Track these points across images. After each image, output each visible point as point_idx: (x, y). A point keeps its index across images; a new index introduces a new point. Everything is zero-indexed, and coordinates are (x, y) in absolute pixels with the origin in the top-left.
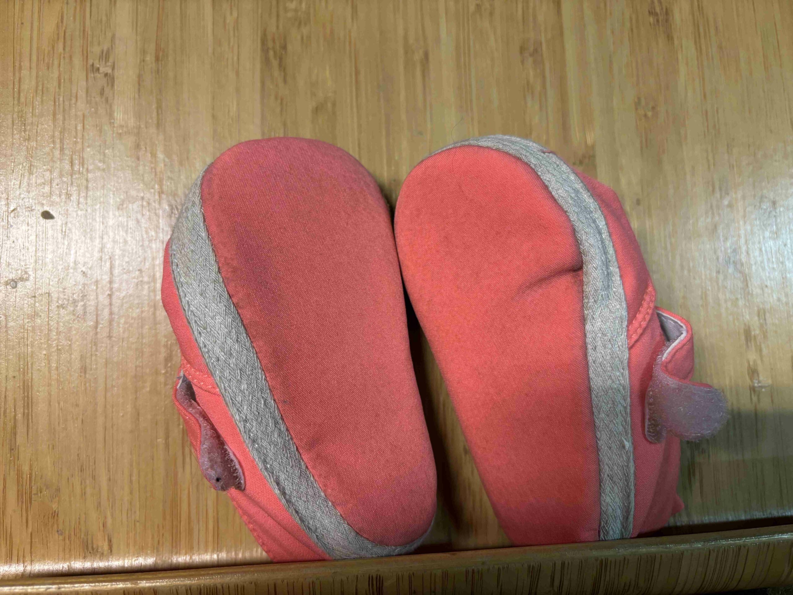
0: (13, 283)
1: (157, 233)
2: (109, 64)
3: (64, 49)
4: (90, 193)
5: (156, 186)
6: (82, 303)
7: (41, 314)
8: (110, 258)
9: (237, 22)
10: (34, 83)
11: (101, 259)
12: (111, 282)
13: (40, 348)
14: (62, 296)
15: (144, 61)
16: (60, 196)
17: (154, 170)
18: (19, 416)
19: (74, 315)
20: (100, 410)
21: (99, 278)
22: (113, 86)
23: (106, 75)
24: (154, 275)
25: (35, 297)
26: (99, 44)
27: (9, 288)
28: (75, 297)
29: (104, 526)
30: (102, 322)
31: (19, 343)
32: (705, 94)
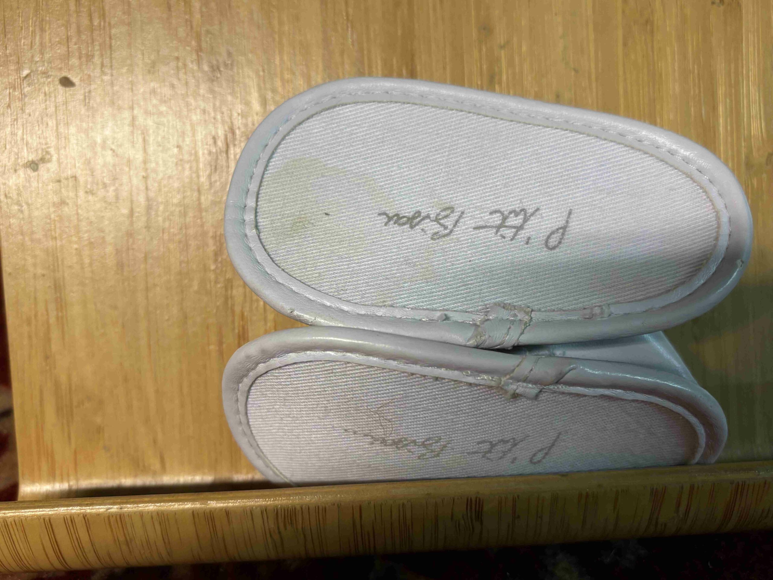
0: (34, 165)
4: (115, 54)
6: (114, 188)
7: (68, 201)
8: (143, 133)
11: (132, 134)
12: (145, 162)
13: (70, 242)
14: (90, 179)
18: (52, 320)
19: (105, 202)
20: (141, 312)
21: (131, 158)
24: (196, 154)
25: (59, 181)
27: (29, 171)
28: (106, 180)
29: (155, 441)
30: (138, 210)
31: (46, 236)
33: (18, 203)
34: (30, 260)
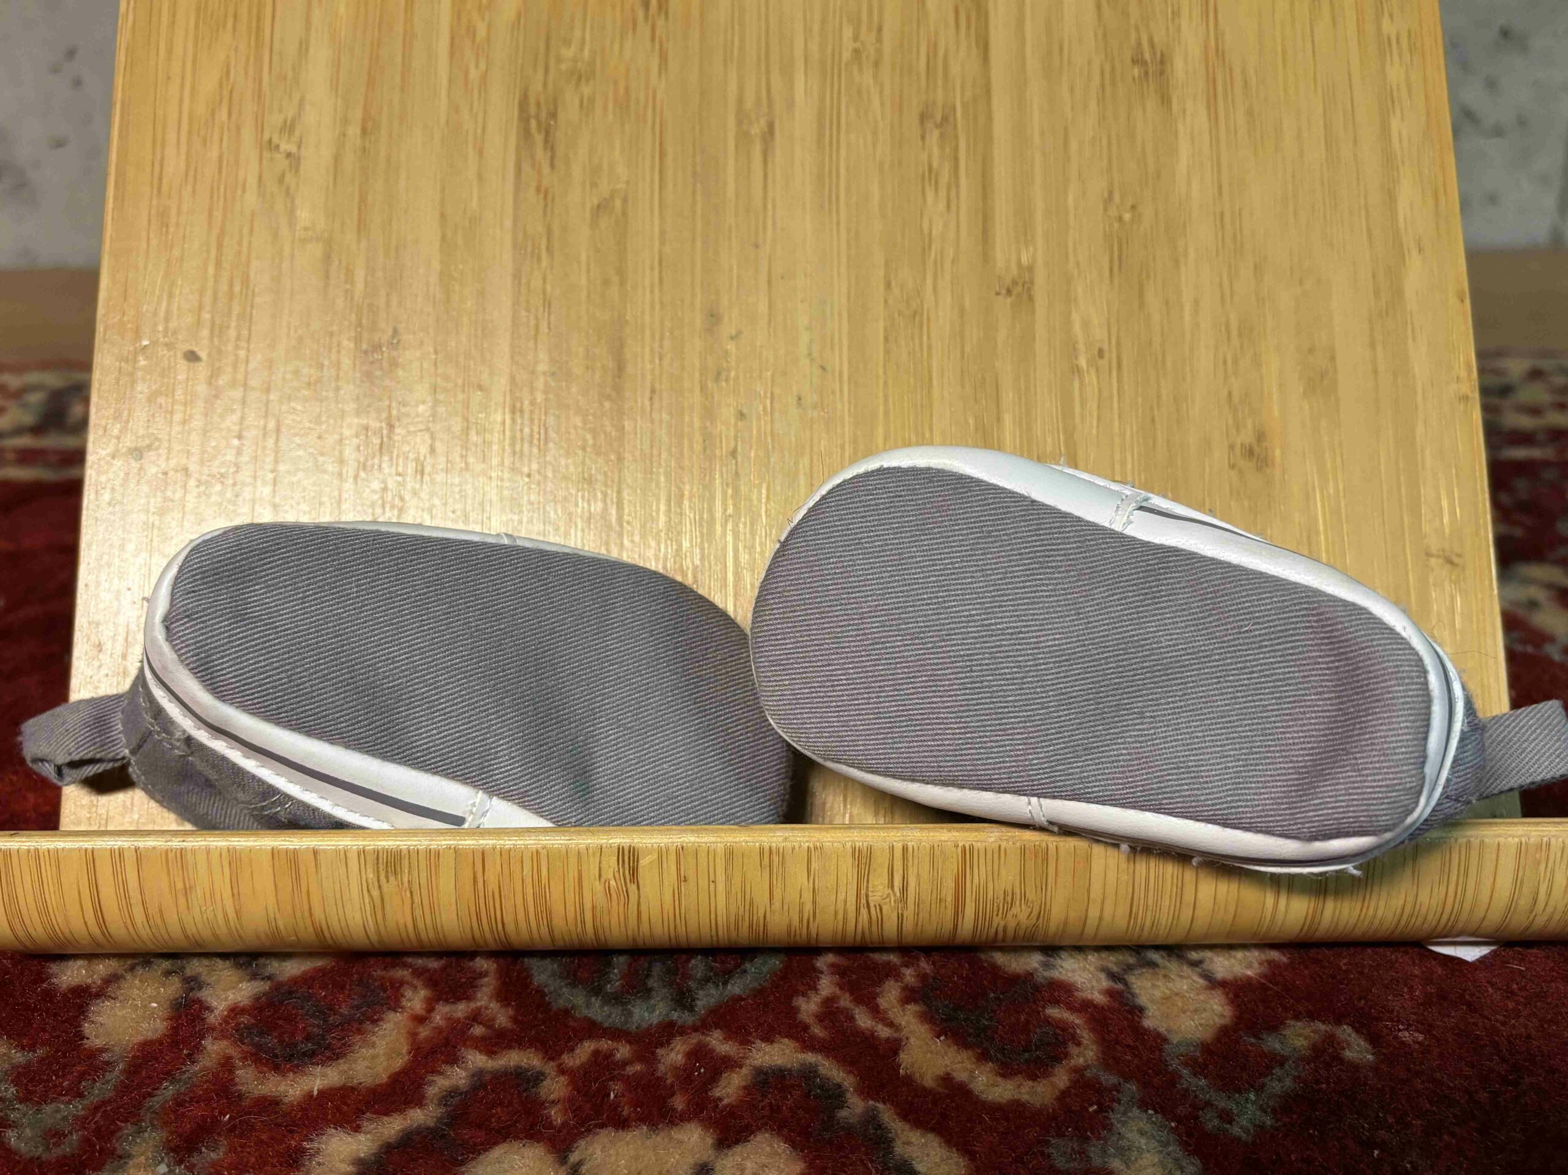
0: (137, 454)
2: (295, 139)
3: (229, 117)
5: (353, 317)
9: (484, 78)
10: (182, 165)
12: (276, 457)
15: (344, 135)
16: (211, 330)
17: (349, 294)
21: (260, 450)
22: (297, 171)
23: (289, 155)
25: (167, 475)
26: (280, 110)
27: (131, 459)
32: (1220, 187)
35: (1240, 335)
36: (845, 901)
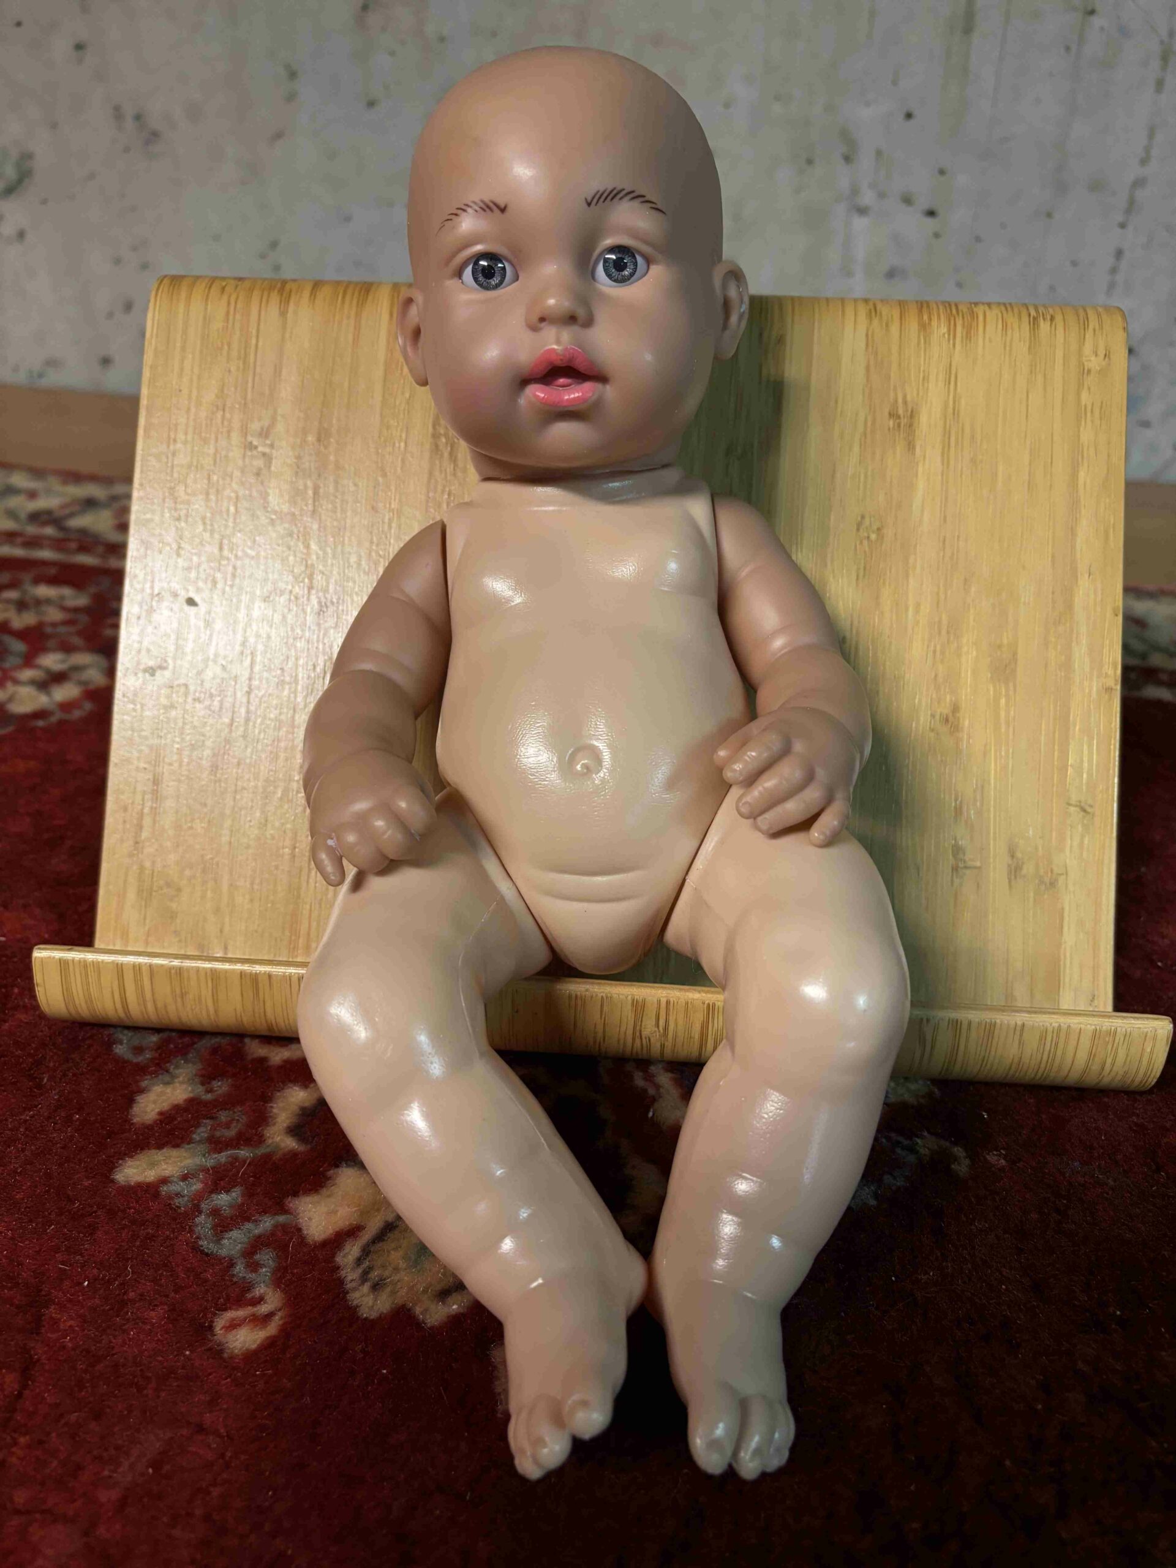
0: (151, 671)
1: (303, 630)
2: (268, 442)
3: (223, 423)
4: (237, 581)
5: (306, 580)
6: (219, 698)
7: (176, 705)
8: (252, 653)
9: (408, 403)
10: (189, 458)
11: (242, 653)
12: (250, 679)
13: (174, 742)
14: (199, 689)
15: (305, 441)
16: (206, 583)
17: (304, 562)
18: (146, 810)
19: (210, 710)
20: (228, 812)
21: (239, 673)
22: (270, 467)
23: (264, 454)
24: (296, 675)
25: (172, 687)
26: (260, 419)
27: (147, 675)
28: (213, 691)
29: (221, 931)
30: (238, 720)
31: (153, 733)
32: (945, 517)
33: (133, 702)
34: (136, 754)
35: (948, 632)
36: (625, 1033)
